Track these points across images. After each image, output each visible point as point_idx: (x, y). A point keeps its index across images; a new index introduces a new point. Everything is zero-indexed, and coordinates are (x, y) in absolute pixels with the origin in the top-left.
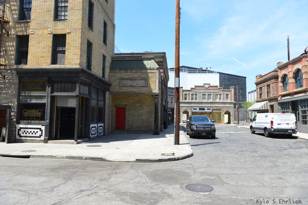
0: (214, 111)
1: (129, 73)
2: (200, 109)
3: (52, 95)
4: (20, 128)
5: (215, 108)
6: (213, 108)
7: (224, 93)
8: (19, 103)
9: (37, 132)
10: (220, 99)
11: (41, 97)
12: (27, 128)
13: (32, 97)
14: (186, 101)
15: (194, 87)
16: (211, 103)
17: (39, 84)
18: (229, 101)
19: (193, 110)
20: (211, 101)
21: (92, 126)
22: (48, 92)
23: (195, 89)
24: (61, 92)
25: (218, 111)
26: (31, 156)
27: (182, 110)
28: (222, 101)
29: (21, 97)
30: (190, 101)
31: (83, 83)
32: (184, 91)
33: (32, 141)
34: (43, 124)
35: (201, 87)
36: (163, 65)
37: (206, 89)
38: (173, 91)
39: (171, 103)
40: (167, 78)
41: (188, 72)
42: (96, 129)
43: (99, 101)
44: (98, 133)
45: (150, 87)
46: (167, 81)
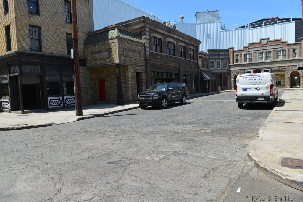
1: (97, 46)
2: (254, 72)
3: (10, 76)
4: (2, 101)
5: (276, 68)
6: (273, 68)
7: (289, 47)
9: (8, 104)
10: (284, 56)
11: (6, 78)
14: (237, 63)
15: (247, 45)
16: (271, 63)
18: (297, 58)
22: (8, 74)
23: (250, 47)
25: (281, 73)
28: (286, 59)
30: (243, 63)
31: (27, 64)
32: (235, 52)
34: (9, 99)
36: (145, 31)
37: (263, 46)
38: (221, 53)
39: (217, 68)
40: (190, 41)
41: (251, 26)
42: (60, 101)
43: (63, 77)
44: (65, 104)
45: (112, 58)
46: (194, 44)
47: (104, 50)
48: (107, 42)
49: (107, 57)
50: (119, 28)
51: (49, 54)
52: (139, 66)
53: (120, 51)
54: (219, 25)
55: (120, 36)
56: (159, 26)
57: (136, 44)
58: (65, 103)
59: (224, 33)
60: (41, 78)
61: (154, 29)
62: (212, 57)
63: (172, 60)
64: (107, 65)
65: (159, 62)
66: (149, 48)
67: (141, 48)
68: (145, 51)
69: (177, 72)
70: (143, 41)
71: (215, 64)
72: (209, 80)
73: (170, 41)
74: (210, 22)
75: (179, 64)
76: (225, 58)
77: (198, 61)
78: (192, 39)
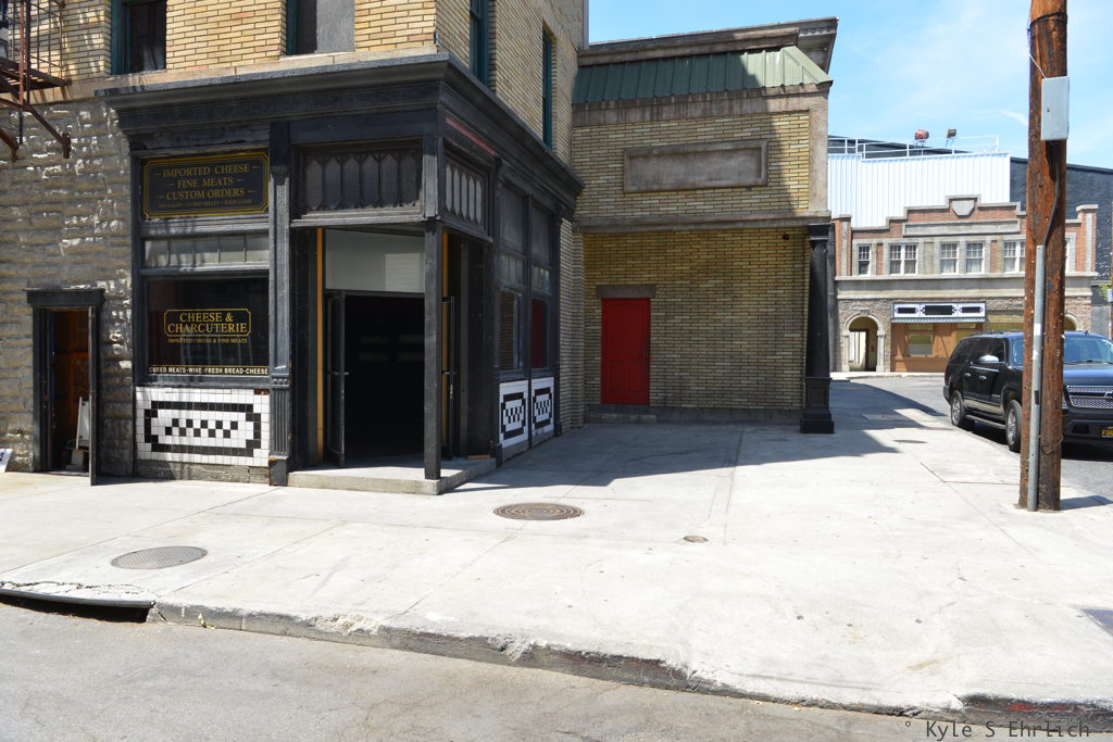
0: (993, 319)
1: (668, 121)
2: (928, 310)
3: (298, 223)
4: (153, 402)
5: (999, 302)
6: (990, 302)
8: (143, 278)
9: (234, 425)
11: (244, 241)
12: (189, 406)
13: (201, 243)
14: (862, 277)
15: (901, 214)
16: (983, 283)
17: (228, 169)
18: (1069, 271)
19: (897, 315)
20: (982, 273)
21: (506, 389)
22: (275, 210)
23: (911, 223)
24: (342, 206)
26: (153, 611)
27: (847, 316)
29: (148, 245)
30: (885, 276)
31: (457, 156)
32: (856, 235)
33: (216, 474)
34: (261, 386)
35: (935, 215)
41: (865, 152)
42: (523, 408)
44: (533, 427)
45: (782, 191)
47: (727, 147)
48: (748, 107)
49: (750, 180)
58: (532, 419)
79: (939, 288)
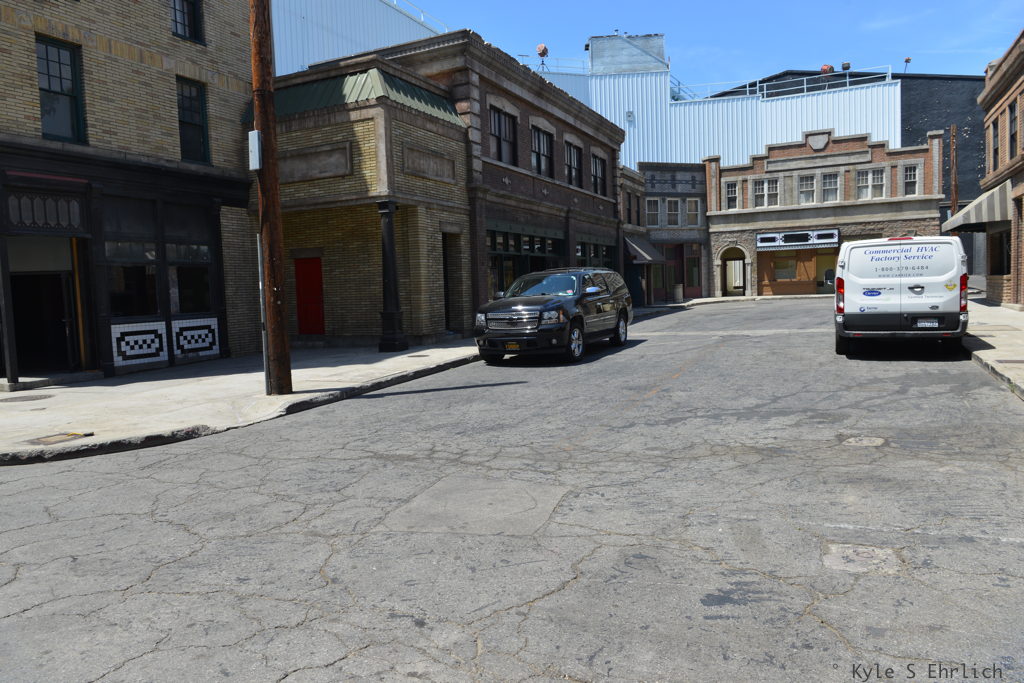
2: (787, 239)
5: (853, 228)
6: (846, 228)
7: (894, 162)
10: (878, 188)
14: (732, 211)
15: (763, 152)
16: (839, 210)
18: (918, 195)
19: (759, 244)
20: (838, 201)
23: (771, 160)
27: (718, 248)
28: (884, 198)
30: (750, 209)
32: (724, 174)
35: (793, 150)
36: (468, 83)
37: (815, 155)
38: (679, 176)
39: (670, 224)
40: (597, 129)
41: (765, 92)
42: (157, 340)
43: (168, 245)
44: (177, 352)
45: (362, 178)
46: (605, 140)
47: (328, 148)
48: (339, 118)
49: (341, 172)
50: (385, 68)
51: (115, 156)
52: (450, 209)
53: (391, 151)
54: (664, 85)
55: (392, 97)
56: (510, 72)
57: (441, 131)
58: (175, 347)
59: (680, 110)
60: (84, 248)
61: (493, 79)
62: (653, 186)
63: (545, 192)
64: (339, 204)
65: (510, 198)
66: (479, 147)
67: (457, 147)
68: (469, 156)
69: (560, 235)
70: (462, 121)
71: (663, 212)
72: (649, 265)
73: (540, 126)
74: (635, 70)
75: (565, 209)
76: (693, 191)
77: (616, 200)
78: (601, 123)
79: (798, 218)
